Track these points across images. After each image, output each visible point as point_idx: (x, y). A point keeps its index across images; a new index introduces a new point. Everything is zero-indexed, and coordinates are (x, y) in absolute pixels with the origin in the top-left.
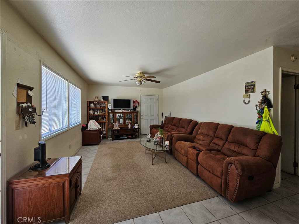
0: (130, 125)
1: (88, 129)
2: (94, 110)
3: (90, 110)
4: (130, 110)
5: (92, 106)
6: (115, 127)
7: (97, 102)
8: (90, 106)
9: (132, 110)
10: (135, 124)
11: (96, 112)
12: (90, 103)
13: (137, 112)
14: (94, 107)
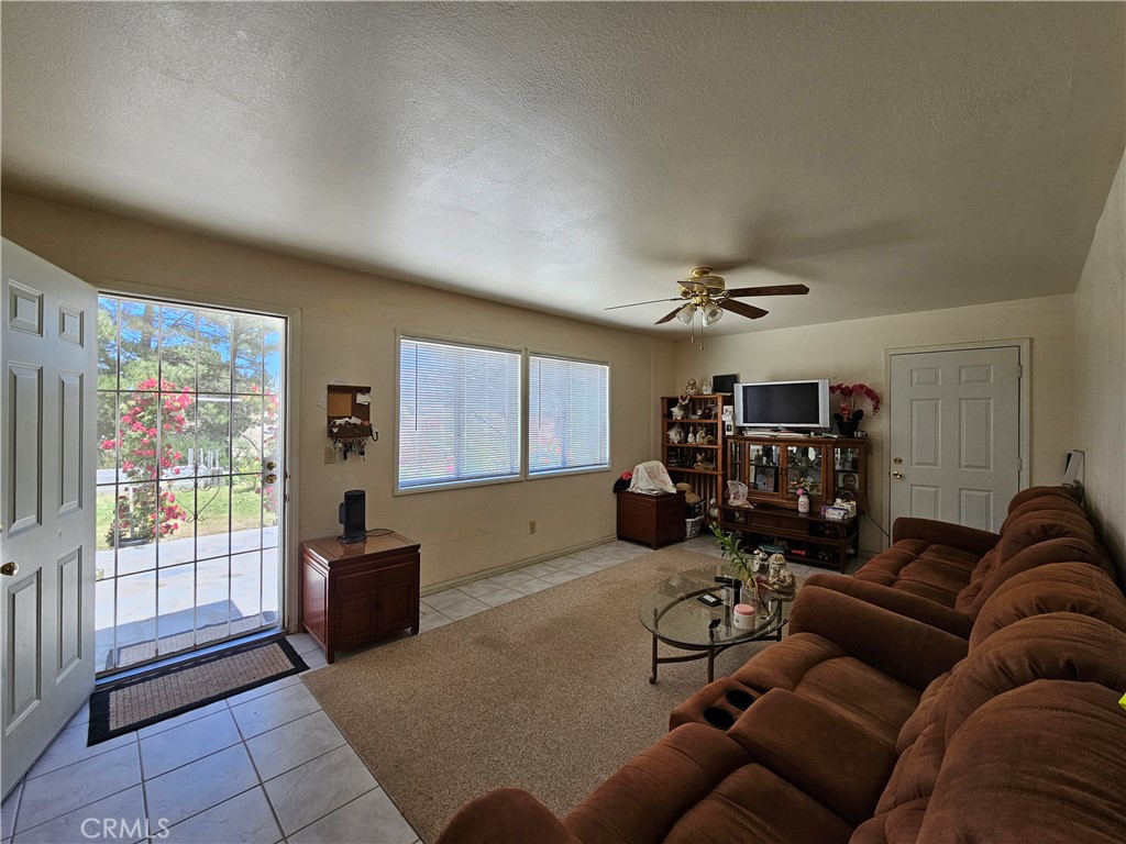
0: (803, 500)
1: (629, 490)
2: (685, 427)
3: (670, 426)
4: (818, 431)
5: (677, 412)
6: (732, 497)
7: (687, 402)
8: (670, 415)
9: (825, 430)
10: (839, 501)
11: (690, 435)
12: (672, 402)
13: (866, 447)
14: (682, 418)
